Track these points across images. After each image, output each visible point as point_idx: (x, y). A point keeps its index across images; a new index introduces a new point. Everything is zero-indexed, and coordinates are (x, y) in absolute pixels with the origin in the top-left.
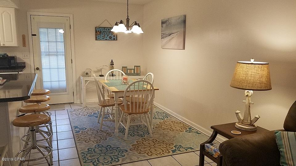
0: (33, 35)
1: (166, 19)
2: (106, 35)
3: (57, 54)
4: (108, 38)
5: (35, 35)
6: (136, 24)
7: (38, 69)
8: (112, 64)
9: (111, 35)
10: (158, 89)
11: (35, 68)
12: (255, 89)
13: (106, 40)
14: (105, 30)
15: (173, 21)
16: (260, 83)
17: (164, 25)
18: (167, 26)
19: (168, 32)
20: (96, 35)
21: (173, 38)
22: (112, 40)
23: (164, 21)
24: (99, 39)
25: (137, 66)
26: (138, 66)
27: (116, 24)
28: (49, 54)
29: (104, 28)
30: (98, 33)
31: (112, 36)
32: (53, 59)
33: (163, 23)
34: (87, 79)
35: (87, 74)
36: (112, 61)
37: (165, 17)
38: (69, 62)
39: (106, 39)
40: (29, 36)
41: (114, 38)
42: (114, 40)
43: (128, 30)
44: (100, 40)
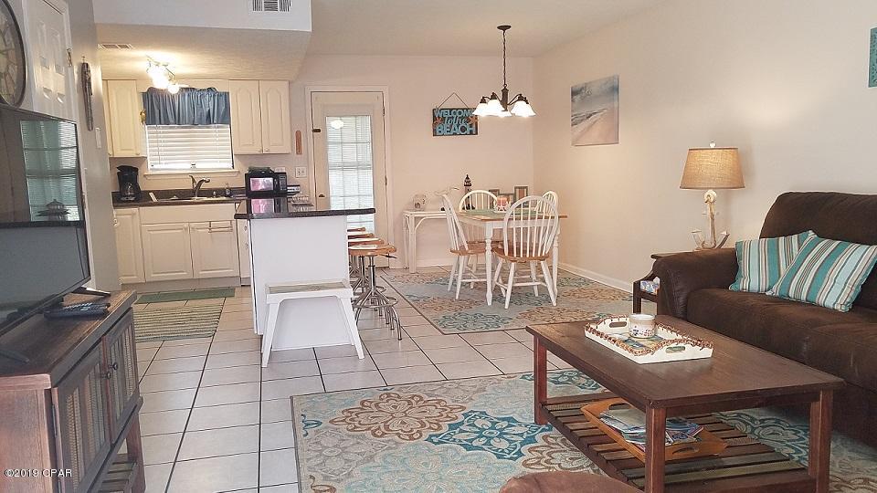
0: (315, 131)
1: (581, 87)
2: (455, 125)
3: (358, 167)
4: (458, 131)
5: (319, 131)
6: (521, 98)
7: (322, 197)
8: (468, 184)
9: (463, 124)
10: (566, 217)
11: (318, 196)
13: (455, 134)
14: (453, 115)
15: (595, 89)
17: (577, 98)
18: (583, 99)
19: (585, 111)
20: (434, 125)
21: (595, 122)
22: (466, 134)
23: (577, 88)
24: (440, 134)
25: (519, 188)
26: (524, 188)
27: (483, 101)
28: (344, 167)
29: (451, 110)
30: (439, 121)
31: (467, 126)
32: (352, 176)
33: (574, 93)
34: (419, 214)
35: (417, 205)
36: (467, 178)
37: (578, 82)
38: (381, 182)
39: (455, 132)
40: (308, 133)
41: (472, 129)
42: (471, 133)
43: (506, 110)
44: (443, 135)
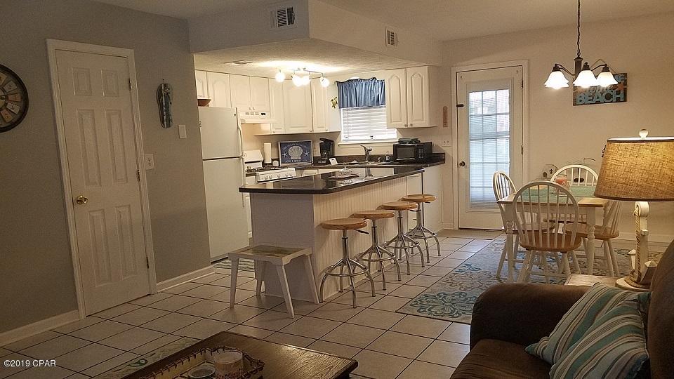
0: (458, 106)
2: (598, 93)
3: (495, 137)
4: (602, 99)
5: (462, 106)
7: (463, 164)
11: (459, 163)
12: (614, 196)
13: (598, 102)
16: (624, 183)
20: (574, 94)
22: (612, 102)
24: (581, 103)
28: (485, 137)
30: (579, 89)
31: (613, 93)
32: (489, 145)
35: (545, 175)
38: (517, 151)
39: (598, 100)
40: (453, 108)
41: (618, 96)
42: (618, 100)
44: (584, 104)
